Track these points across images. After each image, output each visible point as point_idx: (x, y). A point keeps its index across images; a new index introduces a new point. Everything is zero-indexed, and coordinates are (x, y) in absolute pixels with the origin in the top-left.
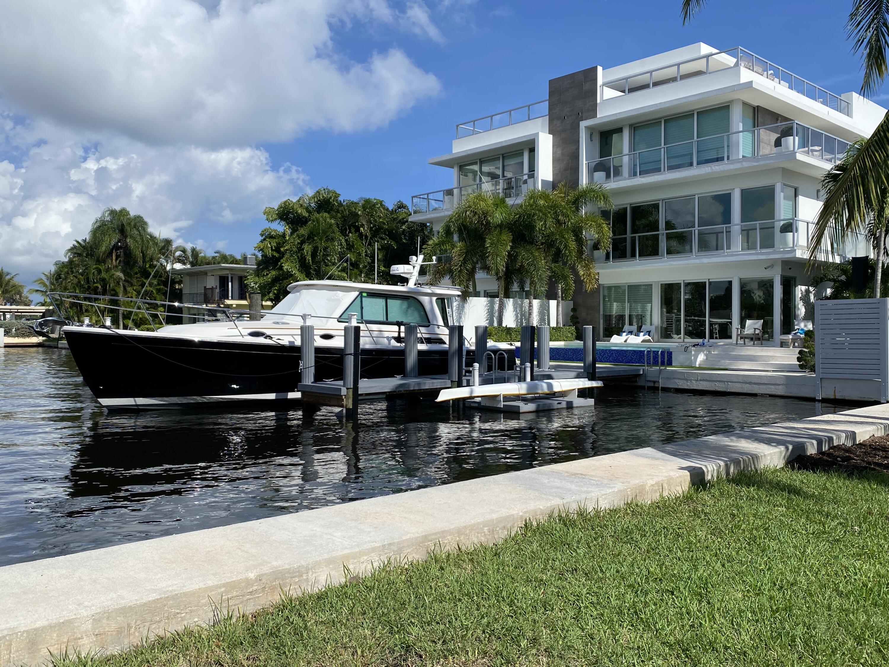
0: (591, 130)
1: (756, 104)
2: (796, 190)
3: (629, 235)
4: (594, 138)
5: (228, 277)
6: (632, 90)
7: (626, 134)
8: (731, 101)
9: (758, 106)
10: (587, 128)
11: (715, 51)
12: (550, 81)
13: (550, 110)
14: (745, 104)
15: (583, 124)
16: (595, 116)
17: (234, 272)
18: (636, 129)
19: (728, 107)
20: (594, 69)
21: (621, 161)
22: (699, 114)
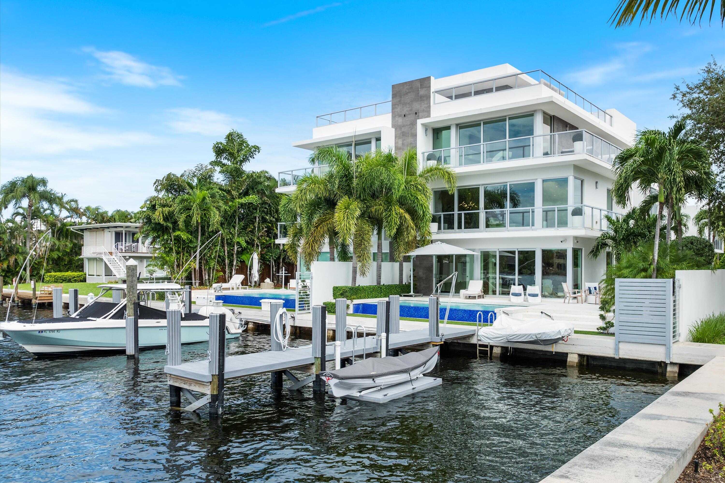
0: (426, 127)
1: (552, 114)
2: (582, 181)
3: (456, 212)
4: (428, 133)
5: (122, 233)
6: (458, 97)
7: (453, 131)
8: (535, 111)
9: (554, 116)
10: (423, 125)
11: (520, 72)
12: (393, 86)
13: (393, 109)
14: (545, 113)
15: (420, 122)
16: (429, 116)
17: (128, 229)
18: (461, 128)
19: (532, 115)
20: (429, 78)
21: (450, 153)
22: (510, 119)
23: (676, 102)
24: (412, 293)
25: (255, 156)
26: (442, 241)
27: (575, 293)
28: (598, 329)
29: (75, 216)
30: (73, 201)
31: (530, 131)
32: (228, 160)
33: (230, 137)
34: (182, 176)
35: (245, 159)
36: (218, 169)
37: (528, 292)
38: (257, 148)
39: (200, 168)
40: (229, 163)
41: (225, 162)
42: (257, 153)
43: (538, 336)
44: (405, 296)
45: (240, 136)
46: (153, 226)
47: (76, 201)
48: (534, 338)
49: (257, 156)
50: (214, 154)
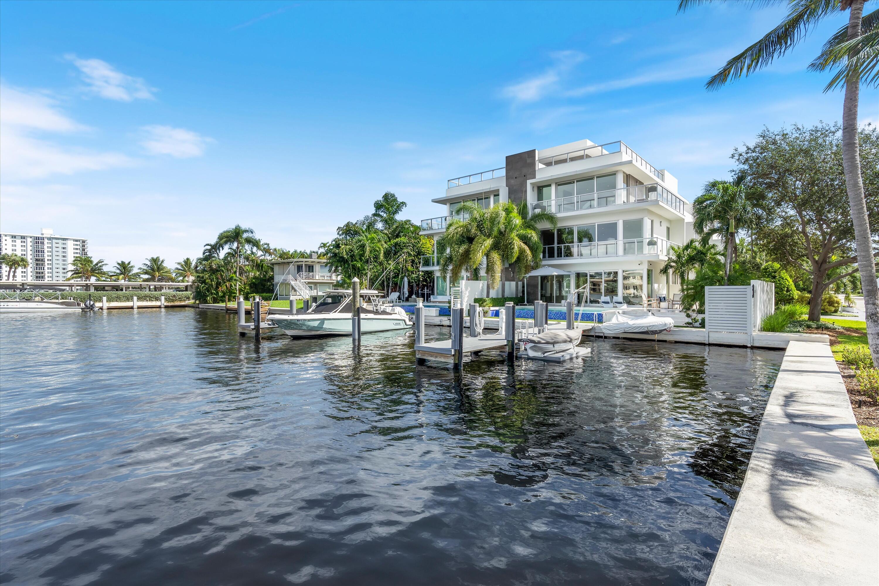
0: (533, 185)
1: (628, 173)
2: (652, 221)
3: (556, 245)
4: (534, 190)
5: (302, 266)
6: (550, 164)
7: (553, 187)
8: (617, 171)
9: (629, 175)
10: (531, 184)
12: (506, 157)
13: (507, 173)
14: (624, 172)
15: (529, 182)
16: (535, 177)
17: (306, 263)
18: (559, 185)
19: (615, 174)
20: (534, 151)
21: (551, 203)
22: (597, 177)
23: (734, 160)
24: (526, 303)
25: (402, 210)
26: (549, 266)
27: (649, 301)
28: (686, 324)
29: (267, 254)
30: (266, 244)
31: (613, 186)
32: (385, 212)
33: (386, 197)
34: (356, 223)
35: (396, 212)
36: (379, 219)
37: (614, 301)
38: (403, 203)
39: (367, 218)
40: (385, 215)
41: (382, 214)
42: (404, 207)
43: (649, 328)
44: (521, 305)
45: (393, 196)
46: (338, 258)
47: (268, 244)
48: (646, 329)
49: (404, 209)
50: (375, 208)
